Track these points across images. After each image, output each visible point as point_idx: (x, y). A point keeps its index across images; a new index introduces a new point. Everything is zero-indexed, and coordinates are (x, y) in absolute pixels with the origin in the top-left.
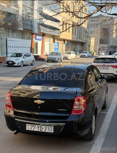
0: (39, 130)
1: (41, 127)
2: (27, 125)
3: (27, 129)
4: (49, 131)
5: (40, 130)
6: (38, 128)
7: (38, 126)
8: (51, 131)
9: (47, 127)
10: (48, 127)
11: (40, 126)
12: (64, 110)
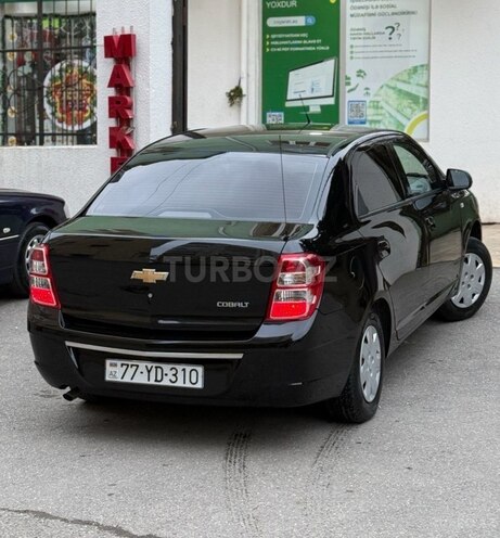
0: (152, 382)
1: (159, 370)
2: (108, 362)
3: (107, 378)
4: (188, 385)
5: (156, 381)
6: (149, 372)
7: (149, 366)
8: (194, 381)
9: (180, 367)
10: (184, 370)
11: (155, 365)
12: (240, 305)
